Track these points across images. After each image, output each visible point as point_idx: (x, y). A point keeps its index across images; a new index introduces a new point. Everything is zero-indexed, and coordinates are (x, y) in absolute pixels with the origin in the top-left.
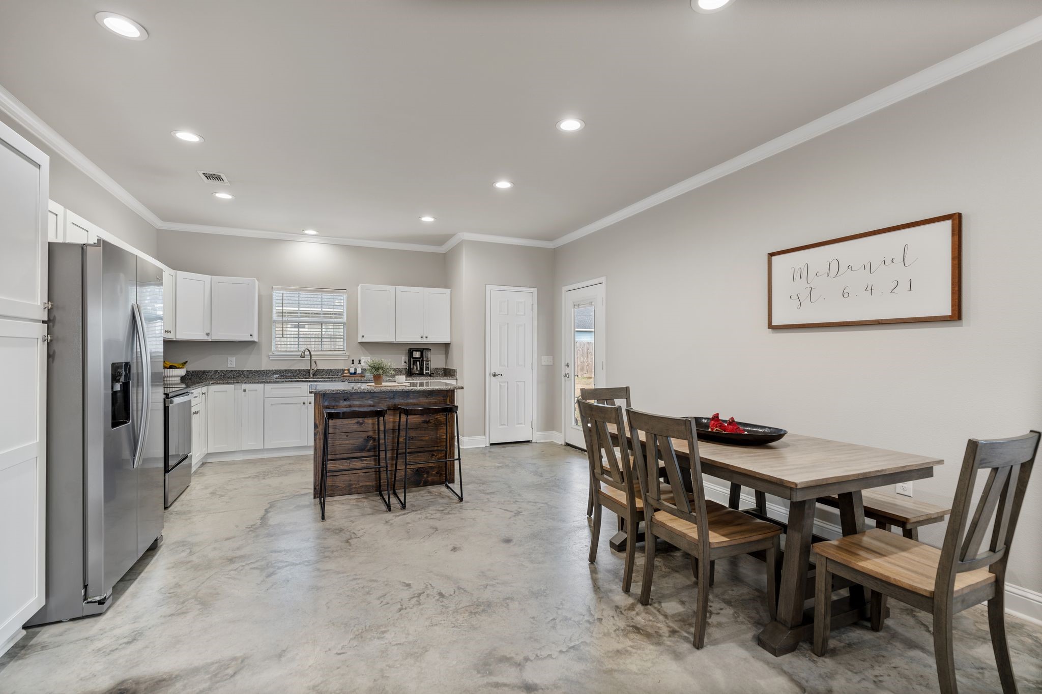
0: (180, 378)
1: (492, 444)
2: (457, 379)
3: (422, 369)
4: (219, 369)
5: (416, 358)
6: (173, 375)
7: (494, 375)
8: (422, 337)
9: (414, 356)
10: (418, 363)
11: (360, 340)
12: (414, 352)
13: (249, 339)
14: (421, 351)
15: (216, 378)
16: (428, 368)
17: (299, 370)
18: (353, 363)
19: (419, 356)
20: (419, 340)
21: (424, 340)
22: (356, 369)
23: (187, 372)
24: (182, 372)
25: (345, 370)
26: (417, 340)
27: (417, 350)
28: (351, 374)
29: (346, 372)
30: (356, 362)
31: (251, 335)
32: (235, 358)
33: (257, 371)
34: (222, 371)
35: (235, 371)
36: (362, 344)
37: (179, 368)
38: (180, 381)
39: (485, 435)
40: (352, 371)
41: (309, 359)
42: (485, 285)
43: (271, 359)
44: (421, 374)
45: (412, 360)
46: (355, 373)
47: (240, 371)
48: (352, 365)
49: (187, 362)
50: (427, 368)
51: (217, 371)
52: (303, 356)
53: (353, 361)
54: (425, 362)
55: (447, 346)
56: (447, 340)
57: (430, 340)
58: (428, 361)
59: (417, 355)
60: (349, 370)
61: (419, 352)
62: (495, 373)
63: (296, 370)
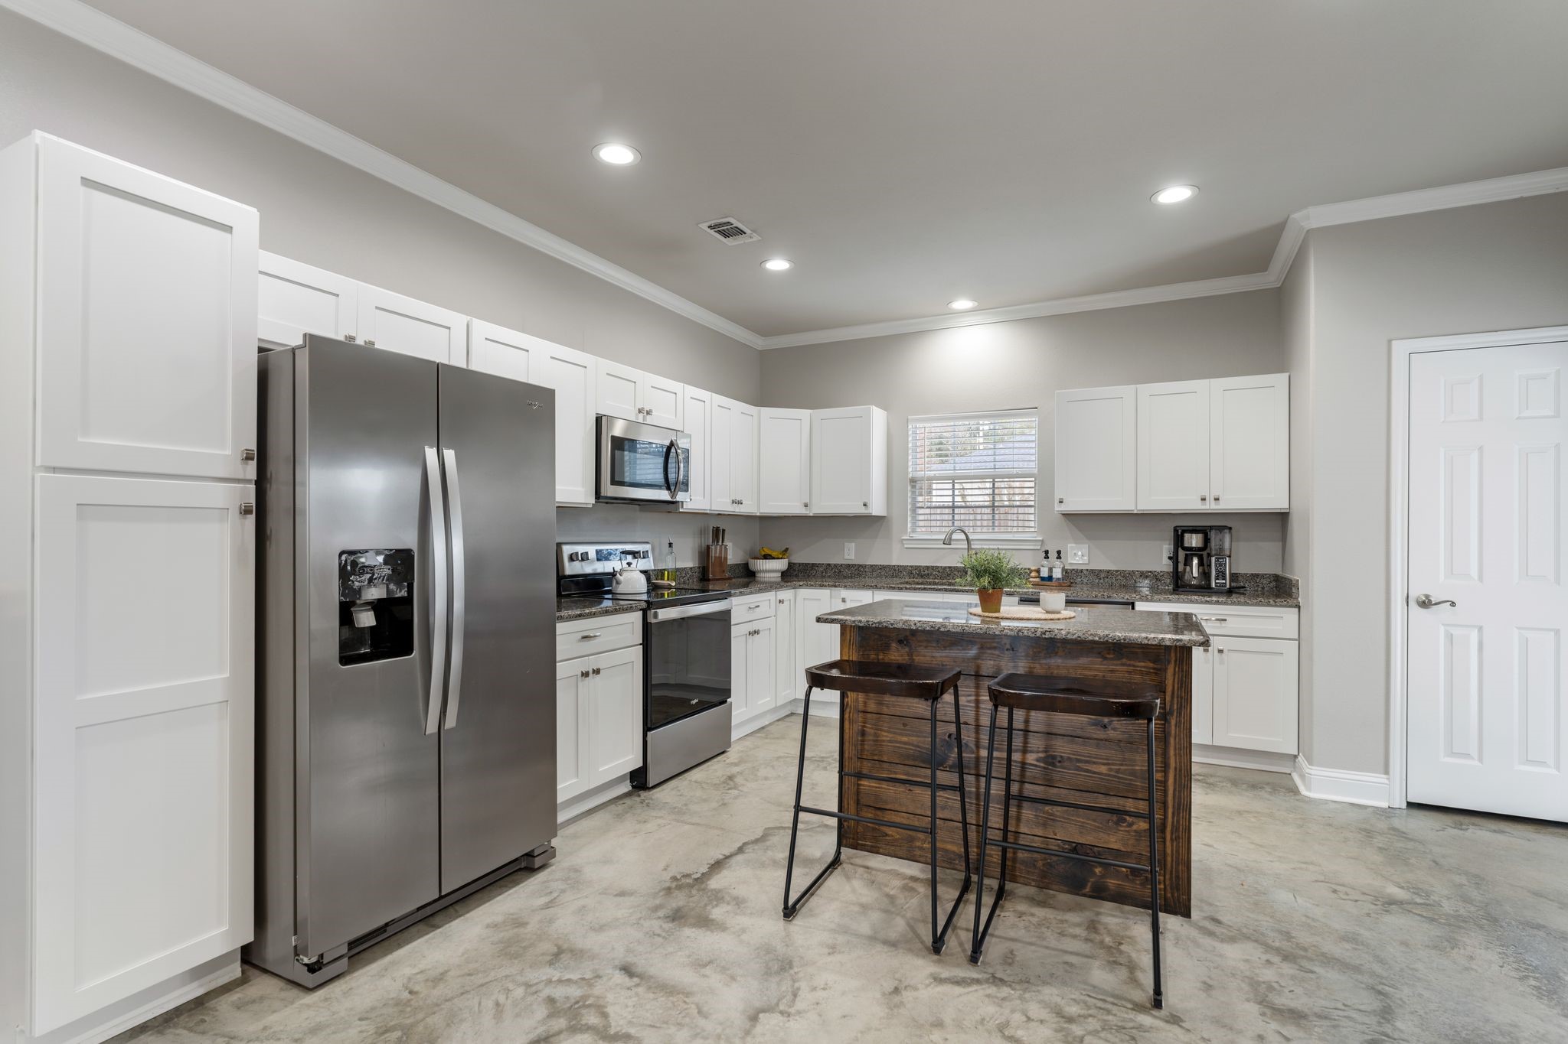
0: (780, 575)
1: (1411, 805)
2: (1299, 607)
3: (1205, 575)
4: (833, 561)
5: (1190, 549)
6: (767, 568)
7: (1425, 603)
8: (1203, 499)
9: (1186, 545)
10: (1195, 561)
11: (1059, 508)
12: (1187, 536)
13: (862, 511)
14: (1205, 532)
15: (829, 577)
16: (1224, 574)
17: (949, 567)
18: (1047, 557)
19: (1200, 545)
20: (1197, 506)
21: (1211, 506)
22: (1051, 570)
23: (790, 564)
24: (781, 565)
25: (1031, 571)
26: (1193, 505)
27: (1194, 530)
28: (1043, 579)
29: (1033, 574)
30: (1053, 555)
31: (865, 505)
32: (853, 544)
33: (884, 567)
34: (836, 565)
35: (853, 566)
36: (1068, 516)
37: (778, 558)
38: (780, 579)
39: (1387, 772)
40: (1045, 573)
41: (966, 547)
42: (1390, 341)
43: (906, 546)
44: (1204, 589)
45: (1182, 554)
46: (1050, 578)
47: (860, 566)
48: (1045, 562)
49: (787, 549)
50: (1221, 574)
51: (829, 565)
52: (948, 541)
53: (1047, 552)
54: (1213, 559)
55: (1279, 521)
56: (1276, 501)
57: (1224, 506)
58: (1220, 555)
59: (1194, 541)
60: (1038, 571)
61: (1200, 536)
62: (1427, 596)
63: (945, 567)
